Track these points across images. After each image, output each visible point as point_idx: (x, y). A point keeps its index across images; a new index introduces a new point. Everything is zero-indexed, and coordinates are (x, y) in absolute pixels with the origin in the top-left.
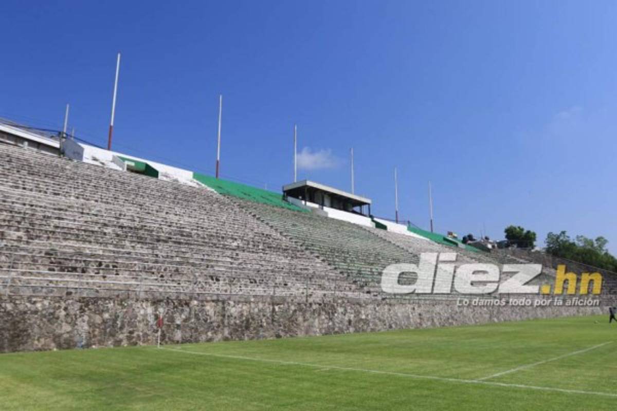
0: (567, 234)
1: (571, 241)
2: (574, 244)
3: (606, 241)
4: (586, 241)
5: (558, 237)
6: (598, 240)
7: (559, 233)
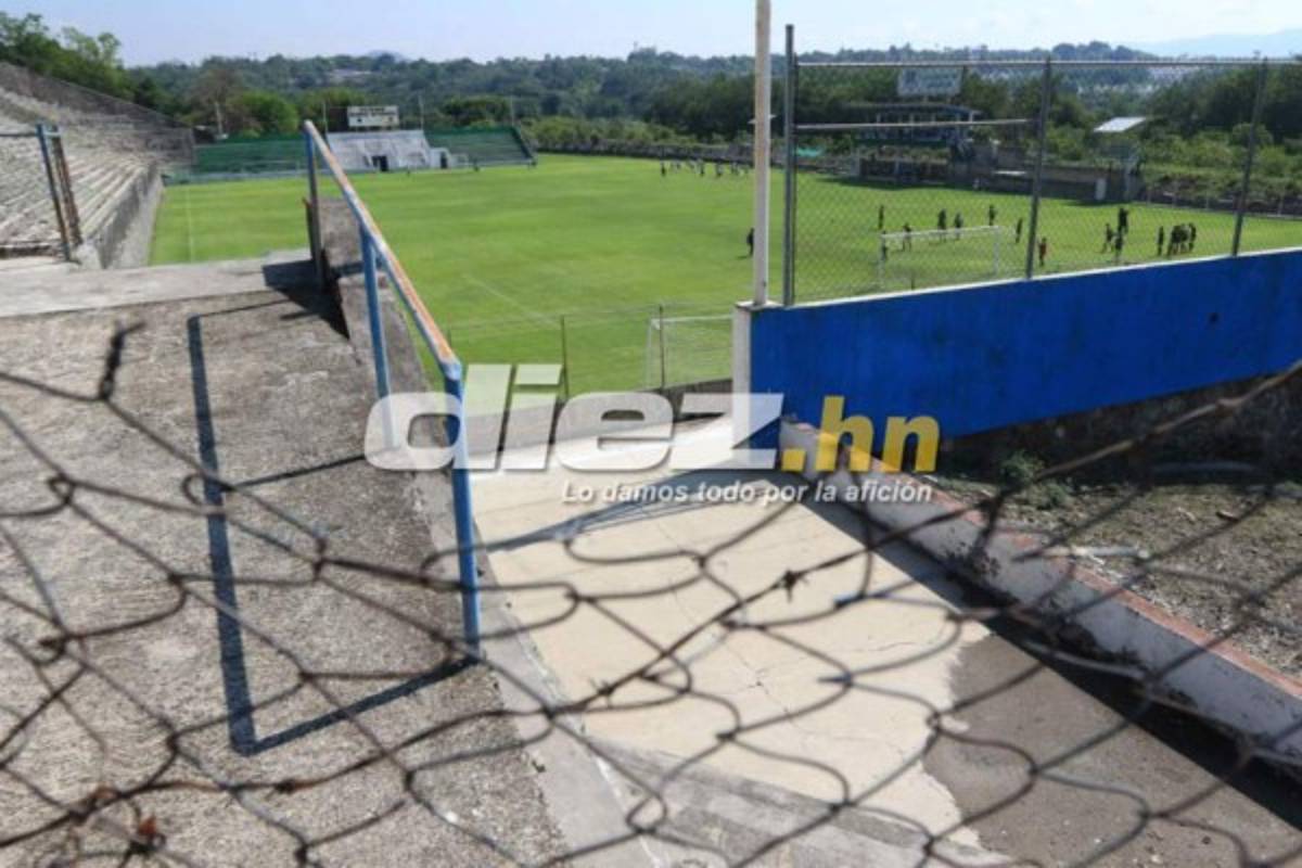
0: (43, 22)
1: (50, 35)
2: (54, 44)
3: (117, 43)
4: (81, 39)
5: (20, 28)
6: (104, 38)
7: (21, 16)
